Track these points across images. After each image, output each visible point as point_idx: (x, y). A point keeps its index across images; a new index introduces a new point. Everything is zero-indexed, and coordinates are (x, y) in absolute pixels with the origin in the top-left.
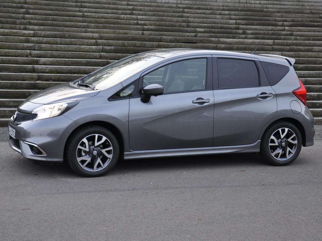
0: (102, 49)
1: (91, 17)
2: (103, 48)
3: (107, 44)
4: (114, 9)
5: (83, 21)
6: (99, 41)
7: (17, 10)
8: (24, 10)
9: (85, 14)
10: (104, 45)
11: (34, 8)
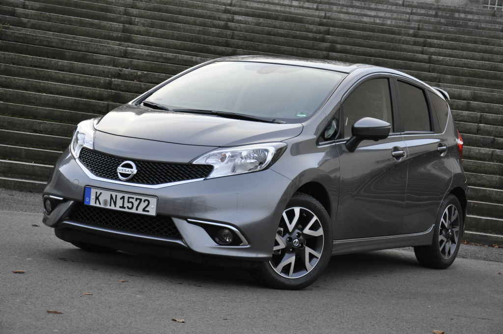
0: (479, 117)
1: (444, 63)
2: (481, 116)
3: (487, 109)
4: (485, 51)
5: (431, 69)
6: (474, 103)
7: (316, 44)
8: (328, 45)
9: (434, 57)
10: (482, 110)
11: (344, 42)
